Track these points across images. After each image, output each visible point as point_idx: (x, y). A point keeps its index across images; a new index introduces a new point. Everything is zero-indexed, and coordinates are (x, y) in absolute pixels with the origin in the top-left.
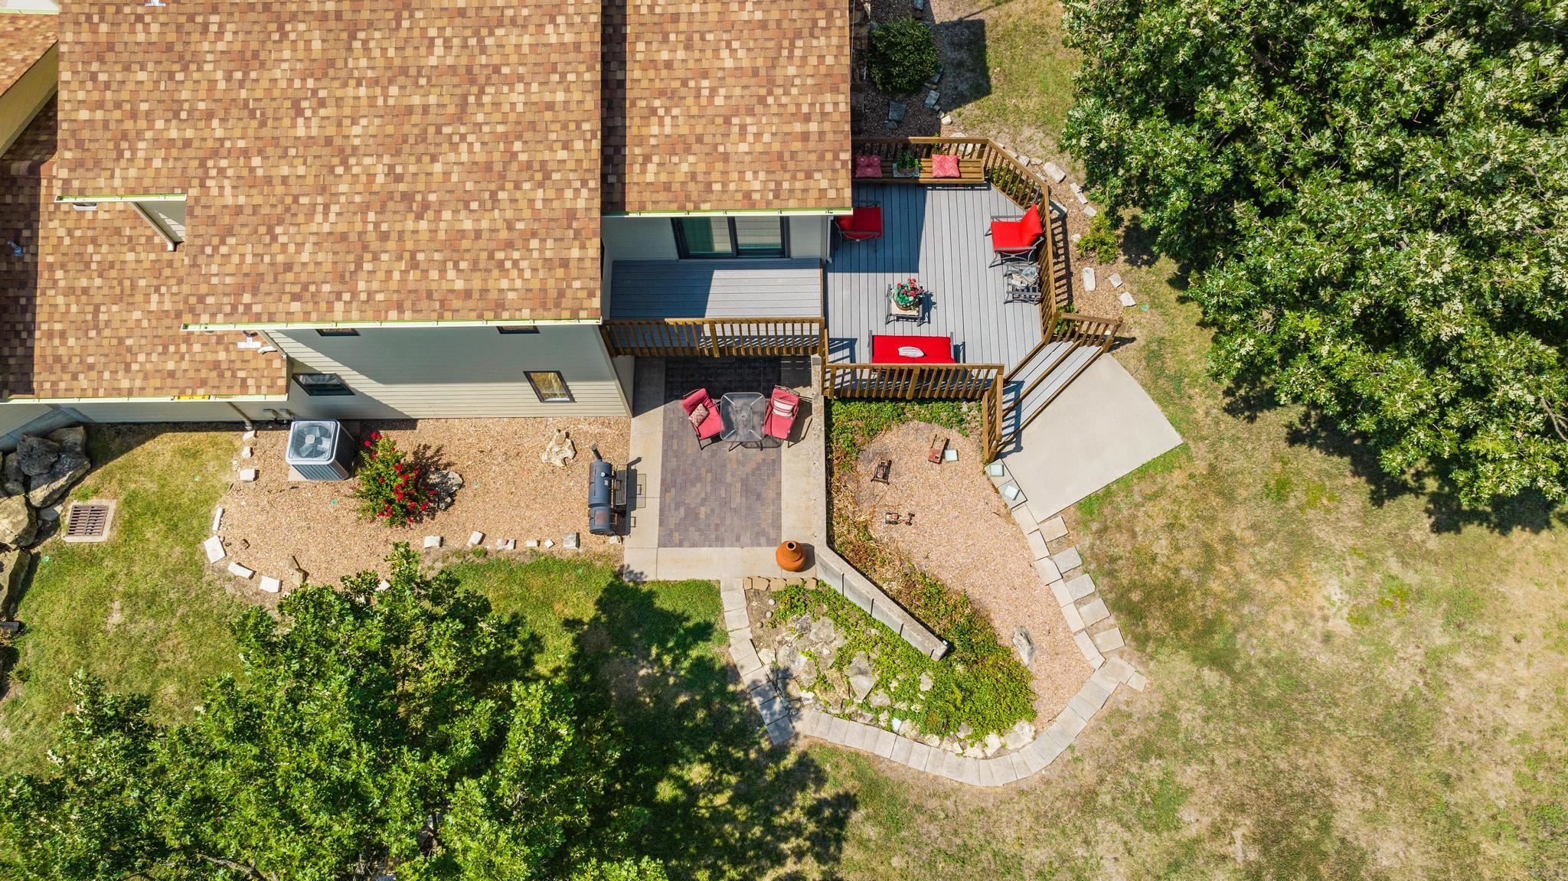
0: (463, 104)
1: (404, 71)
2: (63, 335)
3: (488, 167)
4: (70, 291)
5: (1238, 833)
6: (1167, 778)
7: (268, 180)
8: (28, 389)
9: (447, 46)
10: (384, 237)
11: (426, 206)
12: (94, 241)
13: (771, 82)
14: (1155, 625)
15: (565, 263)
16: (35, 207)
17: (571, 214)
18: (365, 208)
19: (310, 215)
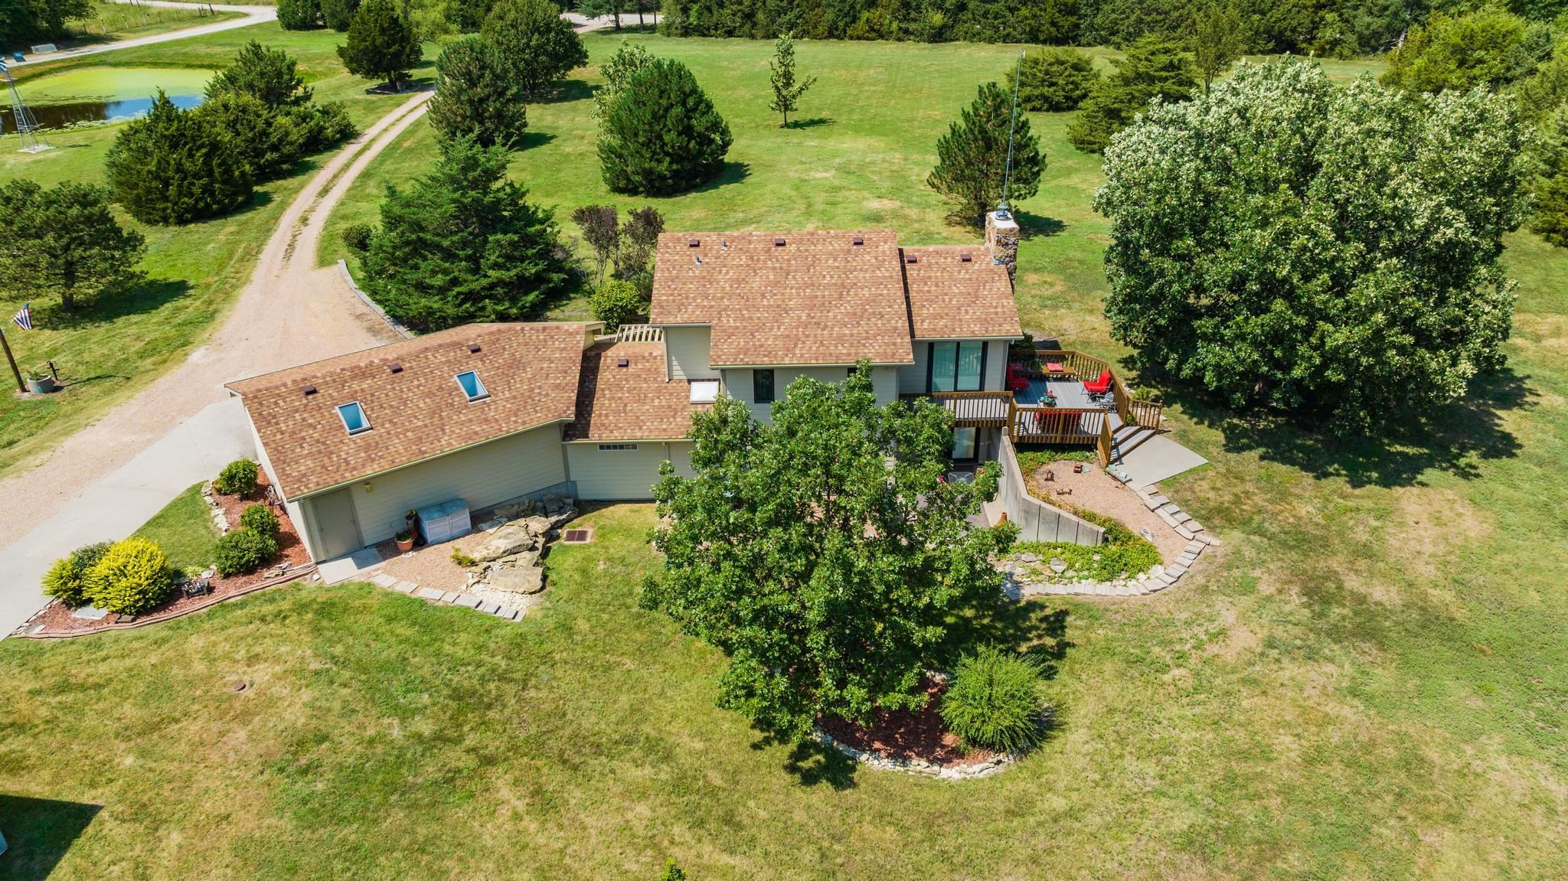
0: (841, 294)
1: (813, 284)
2: (607, 416)
3: (855, 314)
4: (612, 398)
5: (1293, 592)
6: (1245, 575)
7: (751, 318)
8: (587, 436)
9: (832, 277)
10: (808, 336)
11: (826, 326)
12: (627, 380)
13: (977, 297)
14: (1217, 522)
15: (895, 344)
16: (597, 368)
17: (896, 329)
18: (797, 327)
19: (772, 329)
